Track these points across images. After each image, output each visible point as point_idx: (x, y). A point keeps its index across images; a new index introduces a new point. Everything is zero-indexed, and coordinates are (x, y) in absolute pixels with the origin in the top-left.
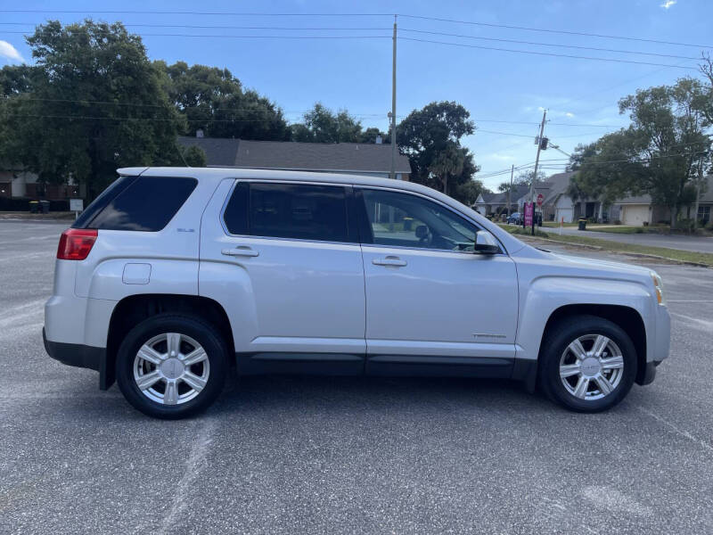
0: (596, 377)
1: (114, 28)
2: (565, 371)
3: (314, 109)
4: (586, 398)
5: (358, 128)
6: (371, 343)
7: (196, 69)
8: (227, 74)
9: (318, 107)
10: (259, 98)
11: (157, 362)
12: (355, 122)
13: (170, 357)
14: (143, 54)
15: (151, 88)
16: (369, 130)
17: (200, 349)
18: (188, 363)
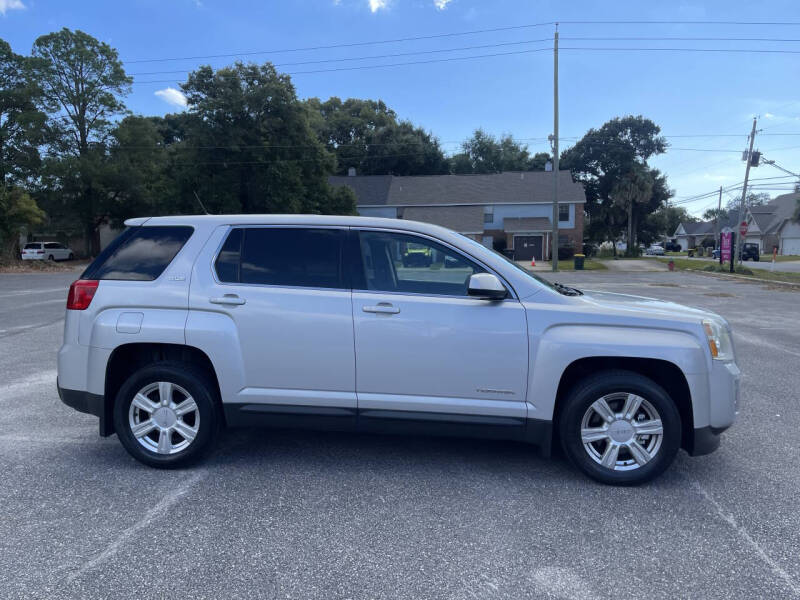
0: (628, 443)
1: (264, 69)
2: (589, 435)
3: (473, 136)
4: (616, 468)
5: (525, 154)
6: (363, 397)
7: (349, 103)
8: (382, 106)
9: (478, 135)
10: (414, 129)
11: (150, 410)
12: (521, 148)
13: (163, 406)
14: (293, 93)
15: (300, 128)
16: (537, 156)
17: (190, 399)
18: (179, 412)
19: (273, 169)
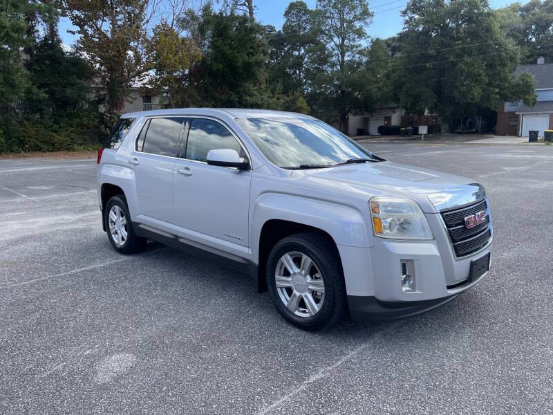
2: (281, 281)
4: (296, 313)
13: (118, 218)
17: (125, 217)
19: (461, 65)
